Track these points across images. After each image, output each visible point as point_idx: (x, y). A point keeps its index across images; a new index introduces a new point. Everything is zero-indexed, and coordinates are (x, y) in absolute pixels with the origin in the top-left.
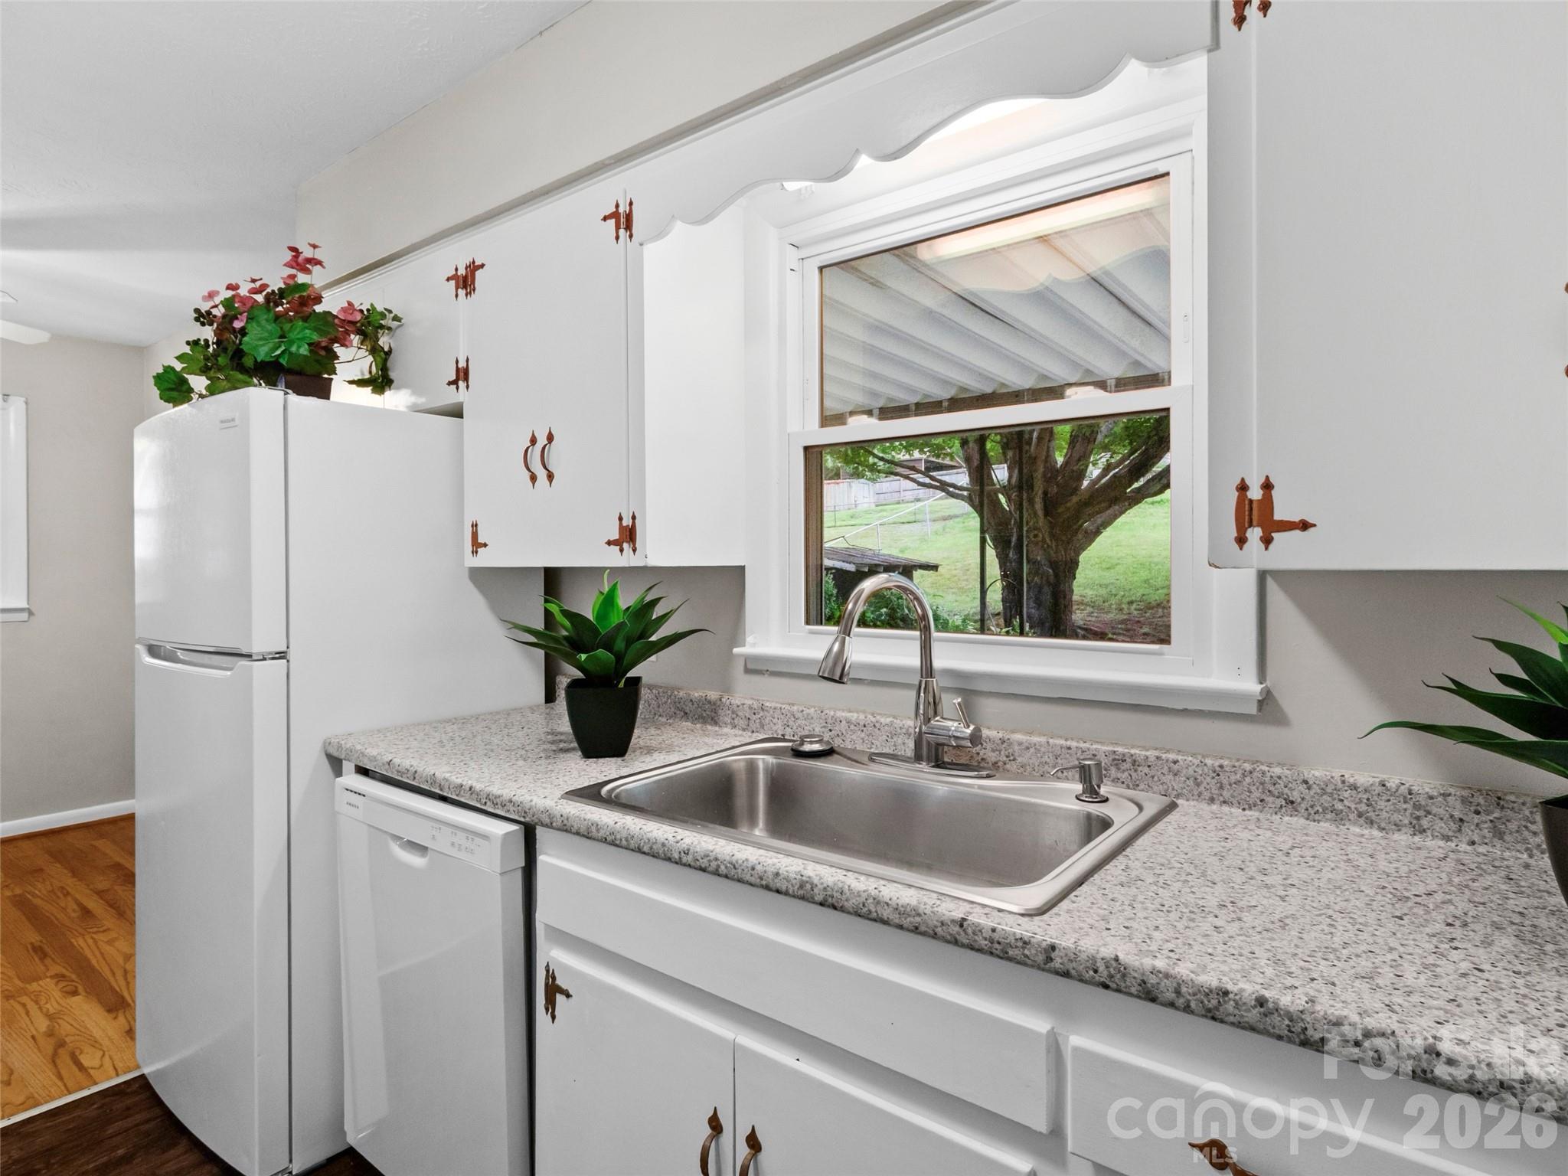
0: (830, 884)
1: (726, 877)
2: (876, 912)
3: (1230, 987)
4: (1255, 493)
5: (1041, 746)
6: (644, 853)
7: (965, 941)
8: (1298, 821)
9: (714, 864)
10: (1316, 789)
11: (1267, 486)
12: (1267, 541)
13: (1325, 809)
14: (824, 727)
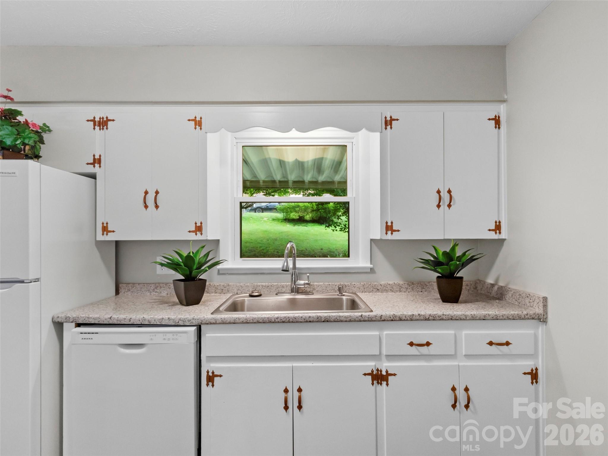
0: (326, 316)
1: (292, 322)
2: (340, 319)
3: (414, 314)
4: (389, 224)
5: (322, 285)
6: (260, 322)
7: (362, 320)
8: (380, 293)
9: (288, 319)
10: (383, 286)
11: (392, 223)
12: (392, 234)
13: (384, 290)
14: (253, 288)
